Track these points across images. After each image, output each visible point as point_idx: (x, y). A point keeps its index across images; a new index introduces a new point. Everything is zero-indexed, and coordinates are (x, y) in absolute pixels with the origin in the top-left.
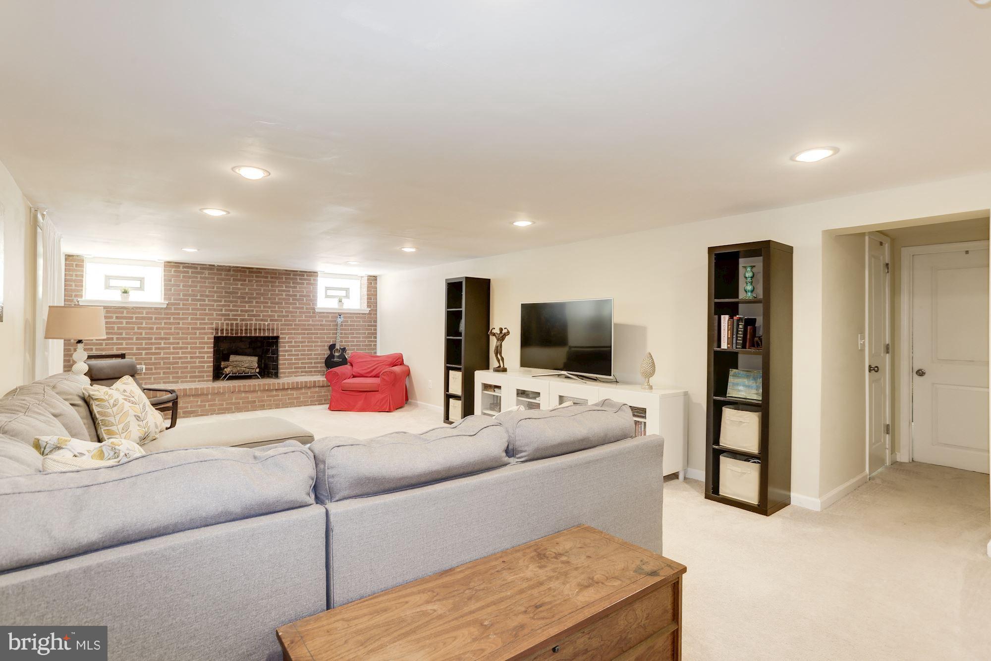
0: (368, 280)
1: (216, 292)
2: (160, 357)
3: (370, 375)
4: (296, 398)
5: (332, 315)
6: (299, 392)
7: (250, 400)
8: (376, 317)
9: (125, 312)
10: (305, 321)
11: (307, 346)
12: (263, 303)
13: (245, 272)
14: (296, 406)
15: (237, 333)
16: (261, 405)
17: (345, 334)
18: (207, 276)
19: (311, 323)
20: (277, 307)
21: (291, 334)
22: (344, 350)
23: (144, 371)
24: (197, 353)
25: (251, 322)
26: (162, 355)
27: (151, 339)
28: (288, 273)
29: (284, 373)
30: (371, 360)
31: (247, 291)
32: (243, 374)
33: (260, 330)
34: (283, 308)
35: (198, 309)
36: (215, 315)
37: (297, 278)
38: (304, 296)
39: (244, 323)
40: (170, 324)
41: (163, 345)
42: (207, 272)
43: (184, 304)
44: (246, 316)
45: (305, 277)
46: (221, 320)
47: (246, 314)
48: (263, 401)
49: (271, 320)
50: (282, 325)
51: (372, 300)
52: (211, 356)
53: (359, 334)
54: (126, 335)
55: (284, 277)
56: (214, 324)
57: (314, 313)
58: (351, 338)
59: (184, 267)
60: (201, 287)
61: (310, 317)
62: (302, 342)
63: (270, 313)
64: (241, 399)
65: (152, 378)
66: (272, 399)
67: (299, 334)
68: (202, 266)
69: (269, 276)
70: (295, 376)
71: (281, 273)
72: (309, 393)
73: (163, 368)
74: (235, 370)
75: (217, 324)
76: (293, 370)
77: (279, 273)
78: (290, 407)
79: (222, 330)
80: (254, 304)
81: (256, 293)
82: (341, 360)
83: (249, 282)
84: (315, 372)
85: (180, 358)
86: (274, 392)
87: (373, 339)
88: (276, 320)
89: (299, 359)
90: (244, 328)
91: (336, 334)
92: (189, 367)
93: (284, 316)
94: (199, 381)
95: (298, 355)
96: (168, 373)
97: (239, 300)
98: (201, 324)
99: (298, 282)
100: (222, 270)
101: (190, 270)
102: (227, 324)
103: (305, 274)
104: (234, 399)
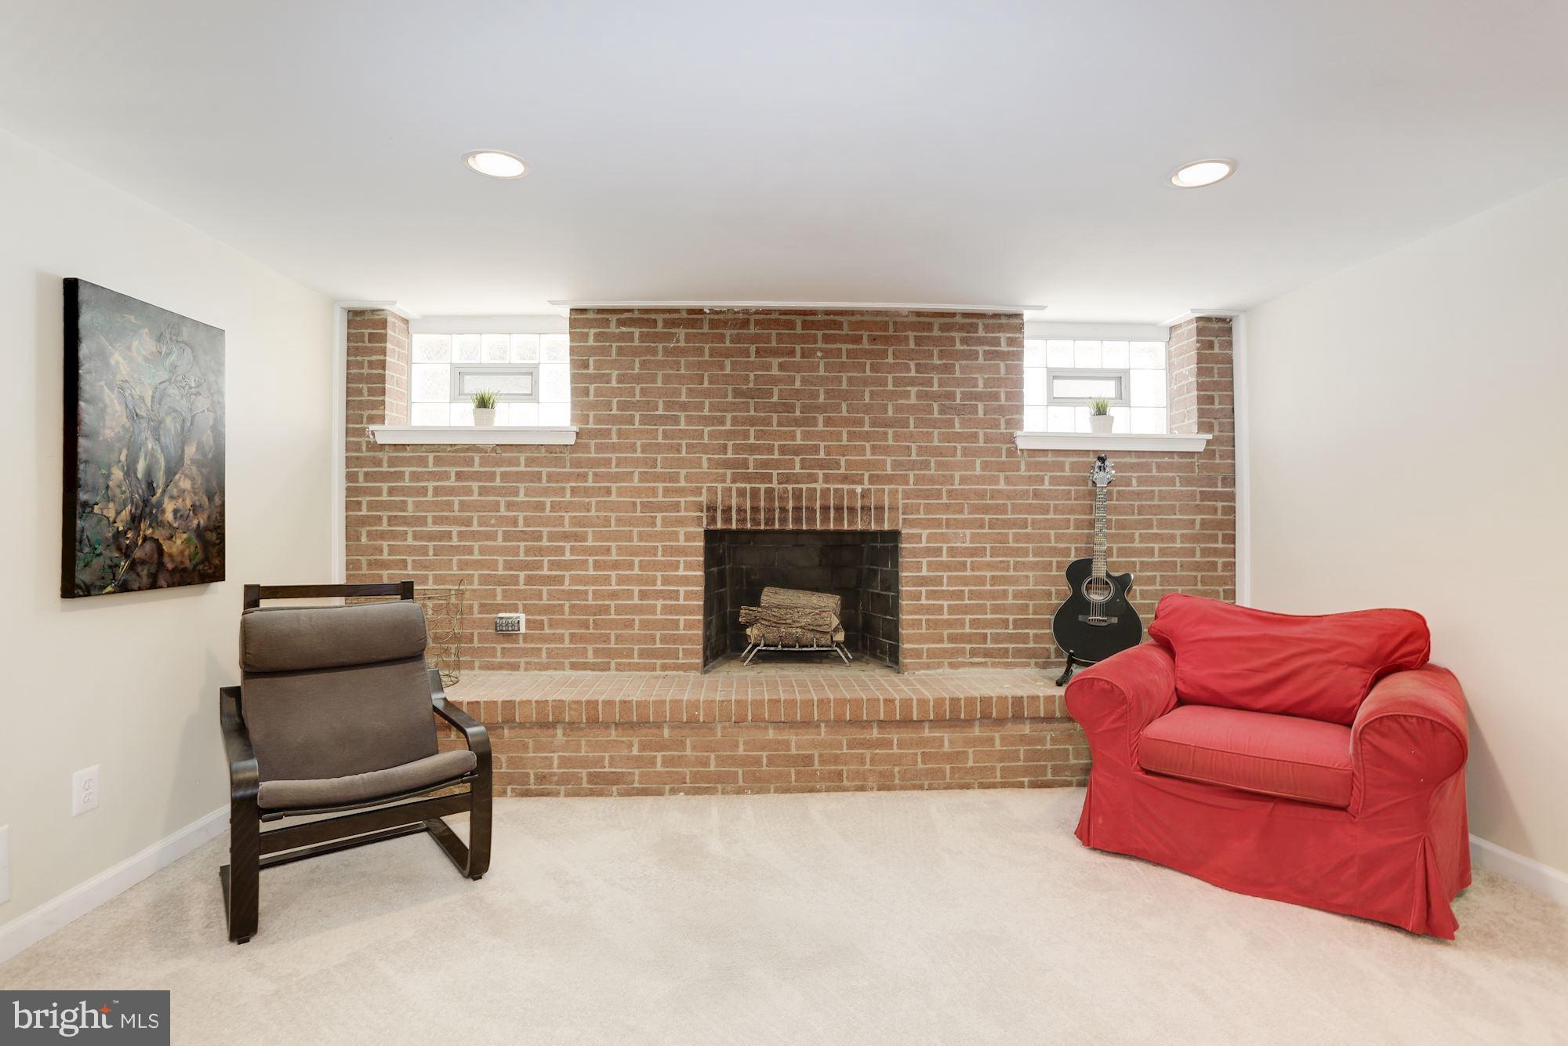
0: (1200, 331)
1: (707, 394)
2: (563, 591)
3: (1261, 704)
4: (949, 757)
5: (1075, 459)
6: (958, 735)
7: (793, 751)
8: (1233, 465)
9: (477, 460)
10: (979, 480)
11: (990, 566)
12: (846, 422)
13: (790, 325)
14: (948, 787)
15: (769, 521)
16: (830, 772)
17: (1121, 525)
18: (682, 344)
19: (1002, 486)
20: (890, 436)
21: (938, 523)
22: (1123, 584)
23: (523, 630)
24: (659, 582)
25: (812, 486)
26: (566, 586)
27: (538, 537)
28: (923, 321)
29: (918, 654)
30: (1264, 638)
31: (798, 385)
32: (797, 648)
33: (839, 509)
34: (911, 437)
35: (658, 448)
36: (705, 464)
37: (953, 339)
38: (978, 397)
39: (790, 487)
40: (587, 492)
41: (568, 556)
42: (681, 332)
43: (620, 433)
44: (798, 466)
45: (981, 333)
46: (724, 481)
47: (797, 459)
48: (836, 759)
49: (873, 479)
50: (907, 495)
51: (1217, 406)
52: (696, 593)
53: (1172, 524)
54: (480, 525)
55: (911, 334)
56: (704, 491)
57: (1012, 452)
58: (1143, 538)
59: (621, 323)
60: (667, 379)
61: (1001, 466)
62: (973, 552)
63: (869, 456)
64: (763, 749)
65: (544, 651)
66: (868, 753)
67: (964, 524)
68: (667, 316)
69: (865, 334)
70: (952, 666)
71: (903, 323)
72: (997, 742)
73: (571, 623)
74: (772, 635)
75: (712, 491)
76: (946, 645)
77: (895, 323)
78: (930, 788)
79: (727, 510)
80: (820, 427)
81: (827, 392)
82: (1115, 620)
83: (803, 356)
84: (1018, 653)
85: (614, 595)
86: (875, 731)
87: (1220, 545)
88: (890, 479)
89: (966, 610)
90: (791, 505)
91: (1093, 527)
92: (637, 622)
93: (913, 465)
94: (664, 668)
95: (959, 595)
96: (583, 639)
97: (775, 416)
98: (667, 491)
99: (957, 351)
100: (725, 324)
101: (637, 332)
102: (741, 493)
103: (980, 322)
104: (741, 747)
